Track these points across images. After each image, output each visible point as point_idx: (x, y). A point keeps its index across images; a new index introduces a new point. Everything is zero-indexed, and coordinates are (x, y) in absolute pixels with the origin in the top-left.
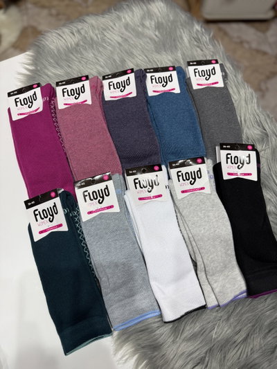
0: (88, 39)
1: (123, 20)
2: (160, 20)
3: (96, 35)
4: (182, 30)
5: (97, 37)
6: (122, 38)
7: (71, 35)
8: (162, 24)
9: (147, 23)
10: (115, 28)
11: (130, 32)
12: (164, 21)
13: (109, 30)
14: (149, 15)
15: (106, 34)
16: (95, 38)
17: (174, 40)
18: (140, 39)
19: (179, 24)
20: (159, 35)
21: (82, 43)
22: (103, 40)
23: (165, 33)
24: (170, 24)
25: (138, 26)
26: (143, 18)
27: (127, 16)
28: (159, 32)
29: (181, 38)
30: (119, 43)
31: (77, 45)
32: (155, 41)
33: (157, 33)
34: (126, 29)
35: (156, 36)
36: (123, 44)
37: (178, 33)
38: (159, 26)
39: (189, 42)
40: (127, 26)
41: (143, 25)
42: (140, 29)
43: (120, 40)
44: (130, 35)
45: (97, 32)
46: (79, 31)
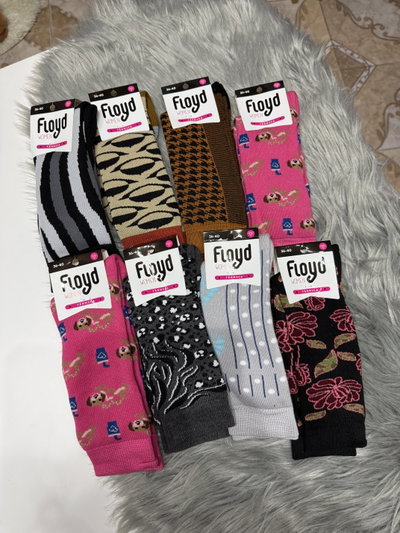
0: (124, 58)
1: (181, 30)
2: (239, 29)
3: (137, 53)
4: (272, 51)
5: (139, 56)
6: (176, 57)
7: (98, 51)
8: (243, 36)
9: (218, 35)
10: (167, 42)
11: (190, 49)
12: (245, 33)
13: (158, 45)
14: (222, 21)
15: (152, 51)
16: (135, 58)
17: (258, 65)
18: (205, 61)
19: (268, 38)
20: (235, 56)
21: (114, 66)
22: (148, 62)
23: (244, 52)
24: (254, 38)
25: (205, 41)
26: (213, 26)
27: (187, 24)
28: (236, 50)
29: (270, 62)
30: (170, 66)
31: (107, 68)
32: (227, 65)
33: (232, 52)
34: (185, 44)
35: (231, 57)
36: (176, 69)
37: (266, 53)
38: (236, 41)
39: (282, 70)
40: (186, 40)
41: (212, 39)
42: (205, 45)
43: (172, 61)
44: (189, 54)
45: (138, 48)
46: (110, 46)
